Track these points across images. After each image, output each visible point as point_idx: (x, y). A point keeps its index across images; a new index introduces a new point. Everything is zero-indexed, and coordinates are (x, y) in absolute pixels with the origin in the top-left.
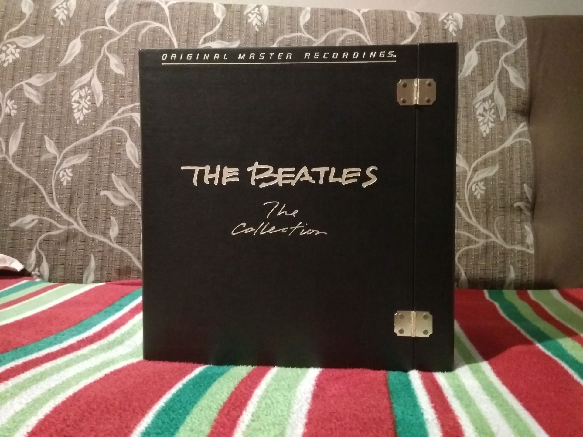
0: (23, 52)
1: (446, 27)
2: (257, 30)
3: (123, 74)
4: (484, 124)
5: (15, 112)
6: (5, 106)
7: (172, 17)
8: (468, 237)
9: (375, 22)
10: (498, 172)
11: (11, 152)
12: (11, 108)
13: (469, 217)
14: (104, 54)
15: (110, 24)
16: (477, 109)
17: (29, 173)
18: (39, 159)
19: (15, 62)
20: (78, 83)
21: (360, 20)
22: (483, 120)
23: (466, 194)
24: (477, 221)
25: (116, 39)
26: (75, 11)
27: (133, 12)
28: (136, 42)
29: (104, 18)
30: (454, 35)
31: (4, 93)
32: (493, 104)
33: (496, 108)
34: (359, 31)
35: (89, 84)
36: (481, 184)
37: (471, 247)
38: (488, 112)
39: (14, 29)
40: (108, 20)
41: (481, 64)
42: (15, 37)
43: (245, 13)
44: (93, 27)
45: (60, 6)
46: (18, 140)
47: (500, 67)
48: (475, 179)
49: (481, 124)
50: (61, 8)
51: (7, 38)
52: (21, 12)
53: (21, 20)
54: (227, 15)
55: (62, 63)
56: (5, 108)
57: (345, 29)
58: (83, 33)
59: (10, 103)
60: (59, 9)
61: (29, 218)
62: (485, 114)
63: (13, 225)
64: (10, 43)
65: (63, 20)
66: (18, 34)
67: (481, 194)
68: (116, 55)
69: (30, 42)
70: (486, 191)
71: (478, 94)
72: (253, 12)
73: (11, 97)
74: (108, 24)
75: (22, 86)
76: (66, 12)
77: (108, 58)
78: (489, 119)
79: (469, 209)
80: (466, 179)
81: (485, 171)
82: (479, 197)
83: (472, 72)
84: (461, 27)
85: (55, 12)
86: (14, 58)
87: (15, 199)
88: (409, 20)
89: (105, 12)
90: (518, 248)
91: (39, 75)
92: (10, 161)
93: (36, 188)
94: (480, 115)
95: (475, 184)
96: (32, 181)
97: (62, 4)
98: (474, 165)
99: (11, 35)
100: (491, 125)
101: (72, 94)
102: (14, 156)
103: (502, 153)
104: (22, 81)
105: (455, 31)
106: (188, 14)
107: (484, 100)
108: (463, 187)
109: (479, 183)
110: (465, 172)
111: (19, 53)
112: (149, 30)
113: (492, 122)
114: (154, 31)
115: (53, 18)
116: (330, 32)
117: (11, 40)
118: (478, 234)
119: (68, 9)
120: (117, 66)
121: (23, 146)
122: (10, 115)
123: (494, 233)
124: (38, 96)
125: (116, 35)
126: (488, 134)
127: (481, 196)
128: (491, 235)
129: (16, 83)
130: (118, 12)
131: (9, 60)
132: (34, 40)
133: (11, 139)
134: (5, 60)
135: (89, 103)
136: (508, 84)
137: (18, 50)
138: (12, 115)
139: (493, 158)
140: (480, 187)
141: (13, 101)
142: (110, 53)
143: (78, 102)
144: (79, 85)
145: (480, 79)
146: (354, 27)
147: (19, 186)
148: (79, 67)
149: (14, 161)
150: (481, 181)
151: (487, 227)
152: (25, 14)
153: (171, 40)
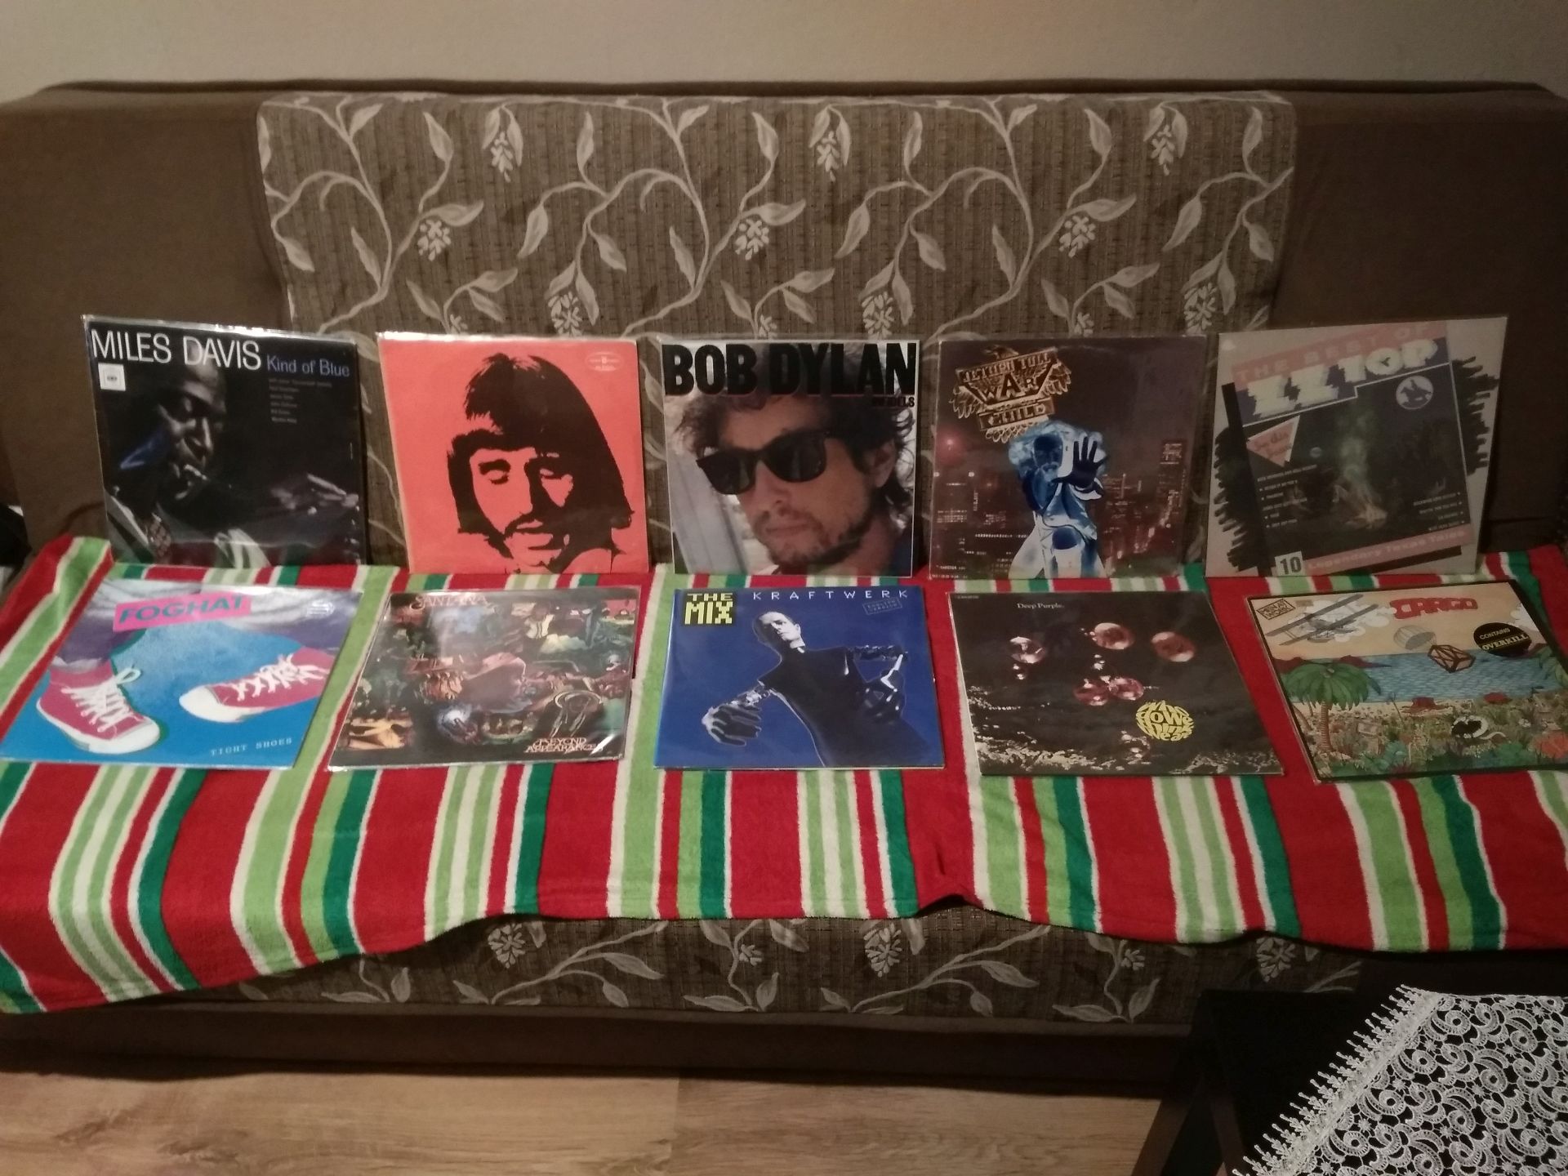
0: (455, 233)
1: (1153, 155)
2: (832, 178)
3: (624, 268)
4: (1195, 324)
7: (690, 158)
9: (1031, 151)
14: (588, 235)
15: (589, 177)
16: (1186, 302)
19: (445, 250)
20: (555, 286)
21: (1005, 148)
22: (1193, 319)
25: (603, 207)
27: (622, 150)
28: (637, 211)
29: (576, 166)
30: (1167, 170)
31: (441, 305)
32: (1214, 288)
33: (1219, 295)
34: (1004, 172)
35: (572, 287)
38: (1205, 304)
39: (432, 191)
40: (584, 169)
41: (1204, 224)
42: (435, 206)
43: (811, 144)
44: (561, 184)
47: (1237, 226)
49: (1190, 325)
51: (425, 209)
52: (435, 157)
53: (438, 172)
54: (781, 150)
55: (523, 253)
57: (980, 169)
58: (545, 197)
59: (454, 320)
60: (497, 147)
62: (1198, 307)
64: (430, 218)
65: (508, 171)
66: (441, 199)
68: (608, 237)
69: (462, 215)
71: (1192, 276)
72: (824, 141)
73: (456, 313)
74: (585, 178)
75: (466, 291)
77: (595, 242)
78: (1203, 314)
83: (1189, 238)
84: (1181, 152)
86: (443, 245)
88: (1090, 142)
89: (575, 152)
91: (488, 273)
94: (1191, 309)
97: (497, 136)
99: (429, 204)
100: (1205, 323)
101: (550, 304)
104: (465, 283)
105: (1168, 164)
106: (716, 151)
107: (1200, 286)
111: (449, 236)
112: (656, 186)
113: (1207, 318)
114: (664, 189)
115: (490, 167)
116: (954, 177)
117: (433, 212)
120: (612, 255)
124: (496, 308)
125: (602, 200)
129: (457, 289)
130: (597, 151)
131: (434, 248)
132: (469, 212)
134: (429, 249)
135: (580, 319)
136: (1246, 253)
137: (447, 231)
141: (459, 318)
142: (597, 232)
143: (561, 318)
144: (558, 289)
145: (1198, 250)
146: (995, 163)
148: (551, 258)
152: (442, 161)
153: (693, 206)
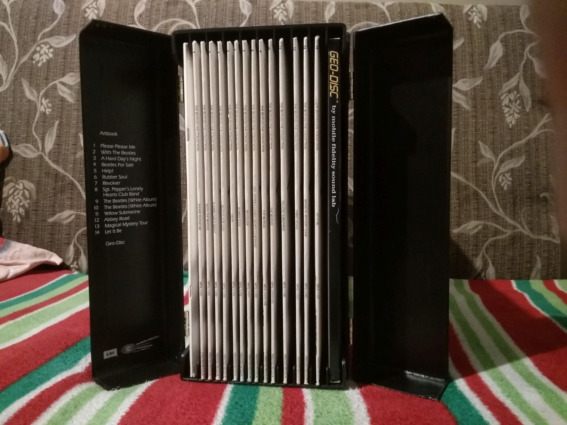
0: (56, 52)
1: (470, 19)
2: (283, 25)
4: (510, 115)
5: (50, 110)
6: (40, 105)
7: (200, 14)
8: (496, 228)
9: (399, 15)
10: (524, 163)
11: (47, 150)
12: (46, 107)
13: (496, 207)
15: (140, 22)
16: (502, 101)
17: (65, 169)
18: (75, 156)
19: (49, 61)
21: (384, 13)
22: (509, 112)
23: (493, 185)
24: (504, 211)
26: (105, 11)
27: (161, 10)
29: (133, 17)
30: (479, 26)
31: (39, 93)
32: (518, 95)
33: (521, 98)
36: (508, 175)
37: (498, 237)
38: (514, 103)
39: (47, 30)
40: (138, 18)
41: (506, 56)
42: (47, 37)
43: (271, 9)
45: (90, 6)
46: (54, 138)
47: (525, 58)
48: (502, 170)
49: (507, 115)
50: (91, 8)
51: (41, 39)
52: (54, 12)
53: (53, 20)
54: (253, 11)
56: (40, 107)
57: (370, 23)
59: (44, 102)
60: (89, 8)
61: (67, 213)
62: (510, 105)
63: (51, 220)
64: (43, 43)
66: (51, 34)
67: (508, 185)
69: (62, 42)
70: (513, 182)
71: (504, 86)
72: (278, 7)
73: (46, 96)
74: (137, 23)
75: (55, 85)
76: (96, 12)
78: (514, 111)
79: (496, 200)
80: (492, 170)
81: (511, 162)
82: (505, 188)
83: (497, 64)
84: (485, 19)
85: (85, 12)
86: (48, 58)
87: (53, 195)
88: (433, 12)
89: (134, 10)
90: (544, 238)
91: (71, 74)
92: (47, 159)
93: (72, 185)
94: (506, 106)
95: (502, 175)
96: (69, 178)
97: (92, 4)
98: (500, 156)
99: (44, 36)
100: (516, 116)
102: (50, 153)
103: (528, 143)
104: (55, 80)
105: (479, 23)
106: (215, 11)
107: (510, 92)
108: (490, 179)
109: (506, 174)
110: (492, 163)
111: (52, 53)
112: (177, 28)
113: (517, 113)
114: (182, 29)
115: (85, 18)
116: (355, 27)
117: (45, 40)
118: (505, 225)
119: (97, 9)
121: (58, 144)
122: (45, 113)
123: (520, 223)
124: (72, 95)
126: (514, 125)
127: (508, 187)
128: (518, 225)
129: (50, 83)
130: (146, 10)
131: (42, 60)
132: (67, 40)
133: (47, 137)
134: (39, 60)
136: (534, 75)
137: (51, 50)
138: (47, 113)
139: (519, 149)
140: (506, 178)
141: (48, 100)
145: (504, 71)
146: (379, 20)
147: (56, 182)
149: (50, 159)
150: (507, 172)
151: (514, 219)
152: (57, 15)
